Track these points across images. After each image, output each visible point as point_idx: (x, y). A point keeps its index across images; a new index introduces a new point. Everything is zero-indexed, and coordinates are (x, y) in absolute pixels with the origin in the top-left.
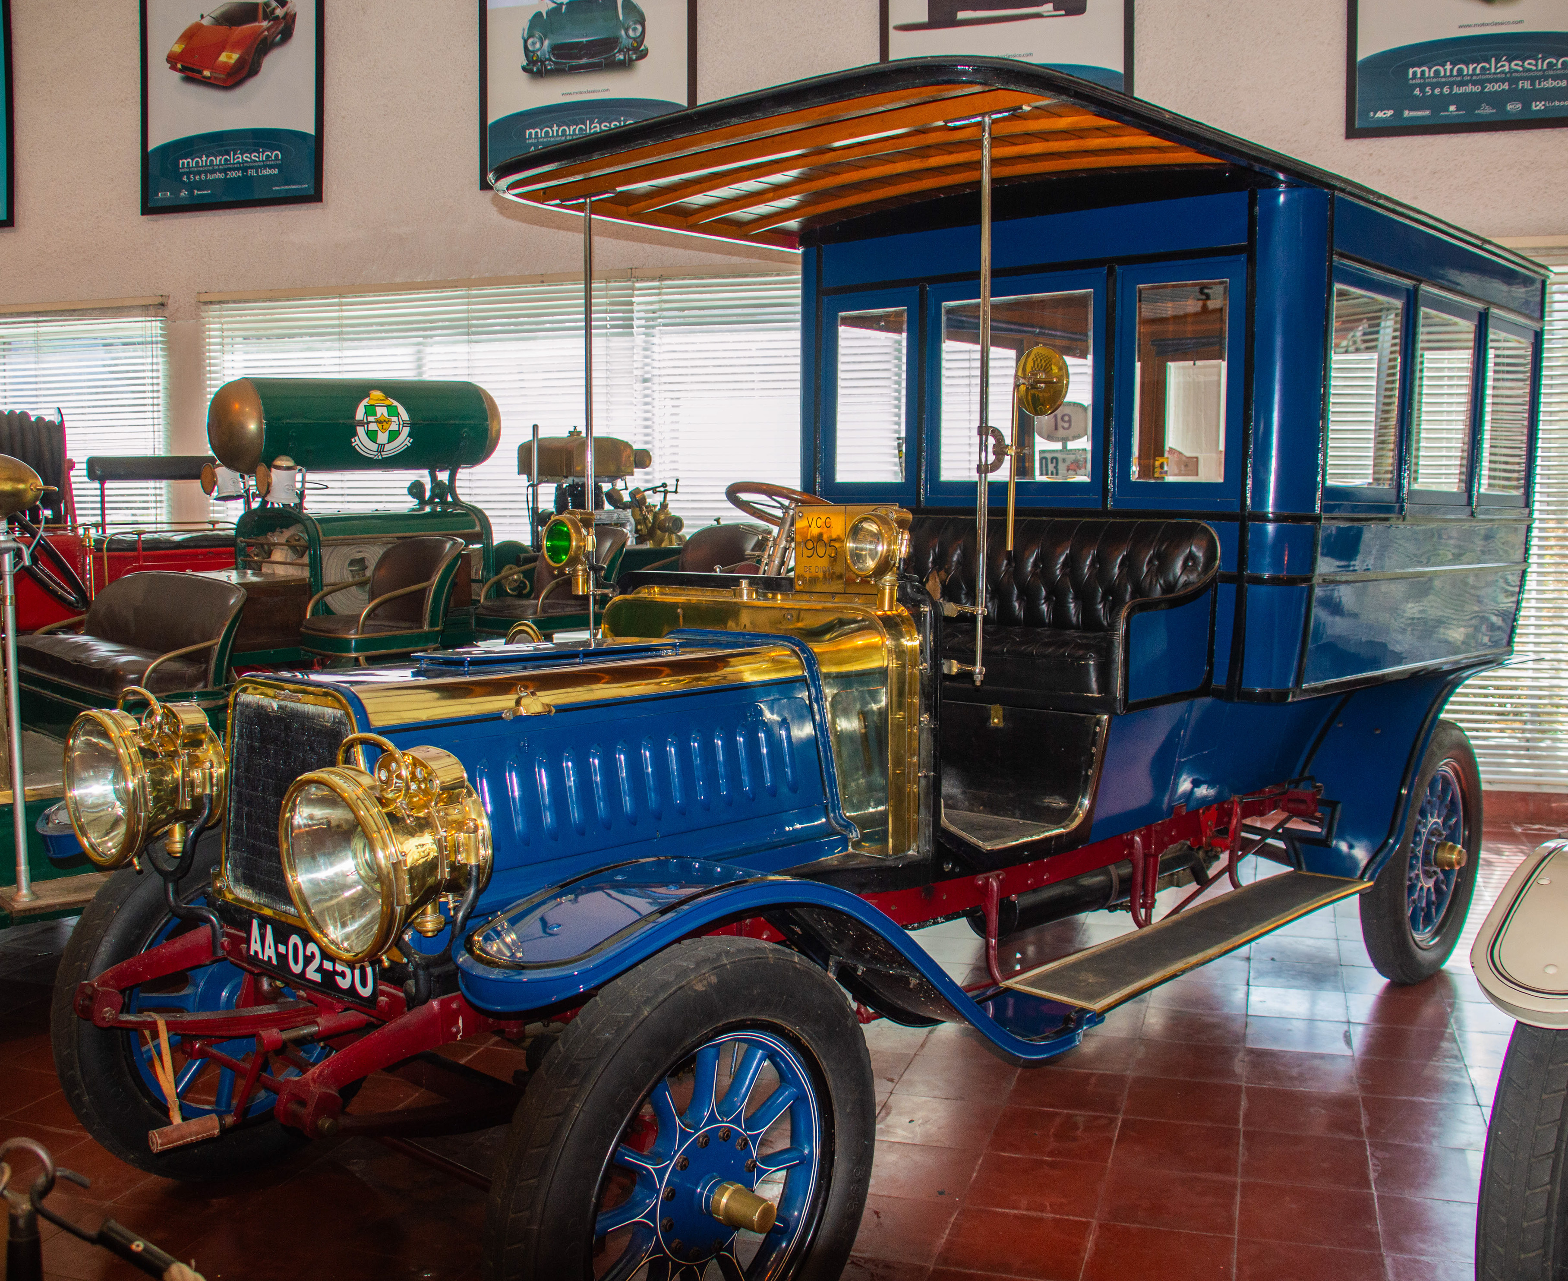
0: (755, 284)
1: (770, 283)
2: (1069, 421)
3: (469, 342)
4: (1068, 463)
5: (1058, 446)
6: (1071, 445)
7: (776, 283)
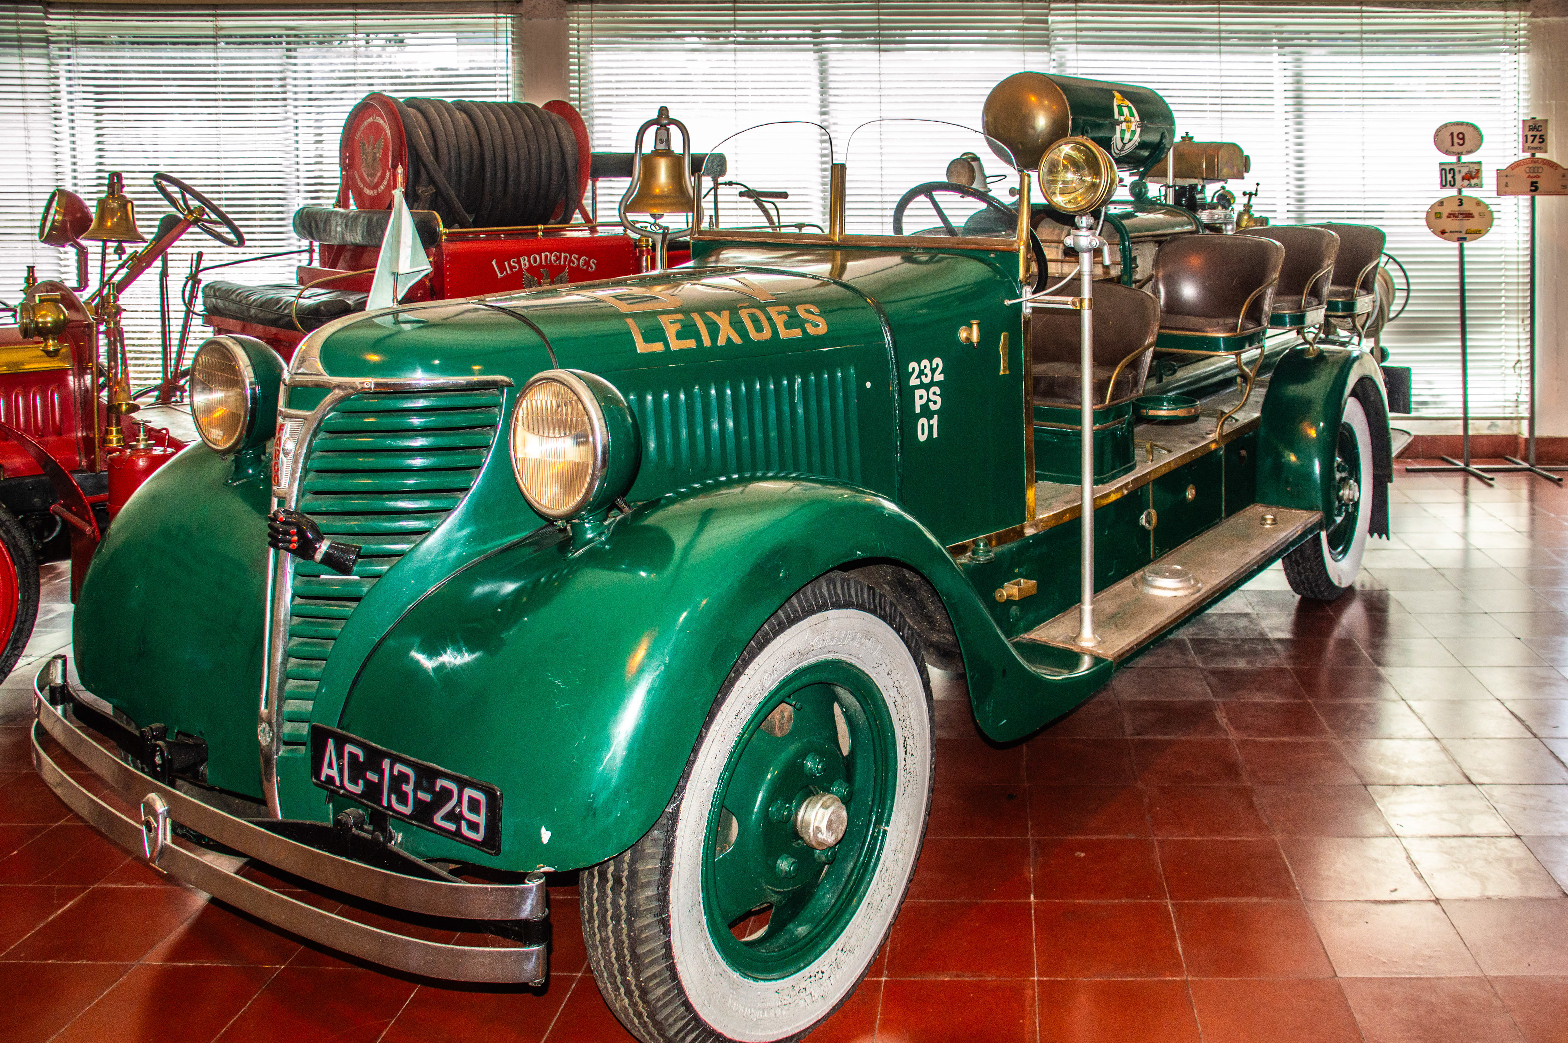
0: (1163, 10)
1: (1177, 10)
2: (1463, 139)
3: (880, 50)
4: (1463, 174)
5: (1453, 159)
6: (1465, 159)
7: (1183, 10)
